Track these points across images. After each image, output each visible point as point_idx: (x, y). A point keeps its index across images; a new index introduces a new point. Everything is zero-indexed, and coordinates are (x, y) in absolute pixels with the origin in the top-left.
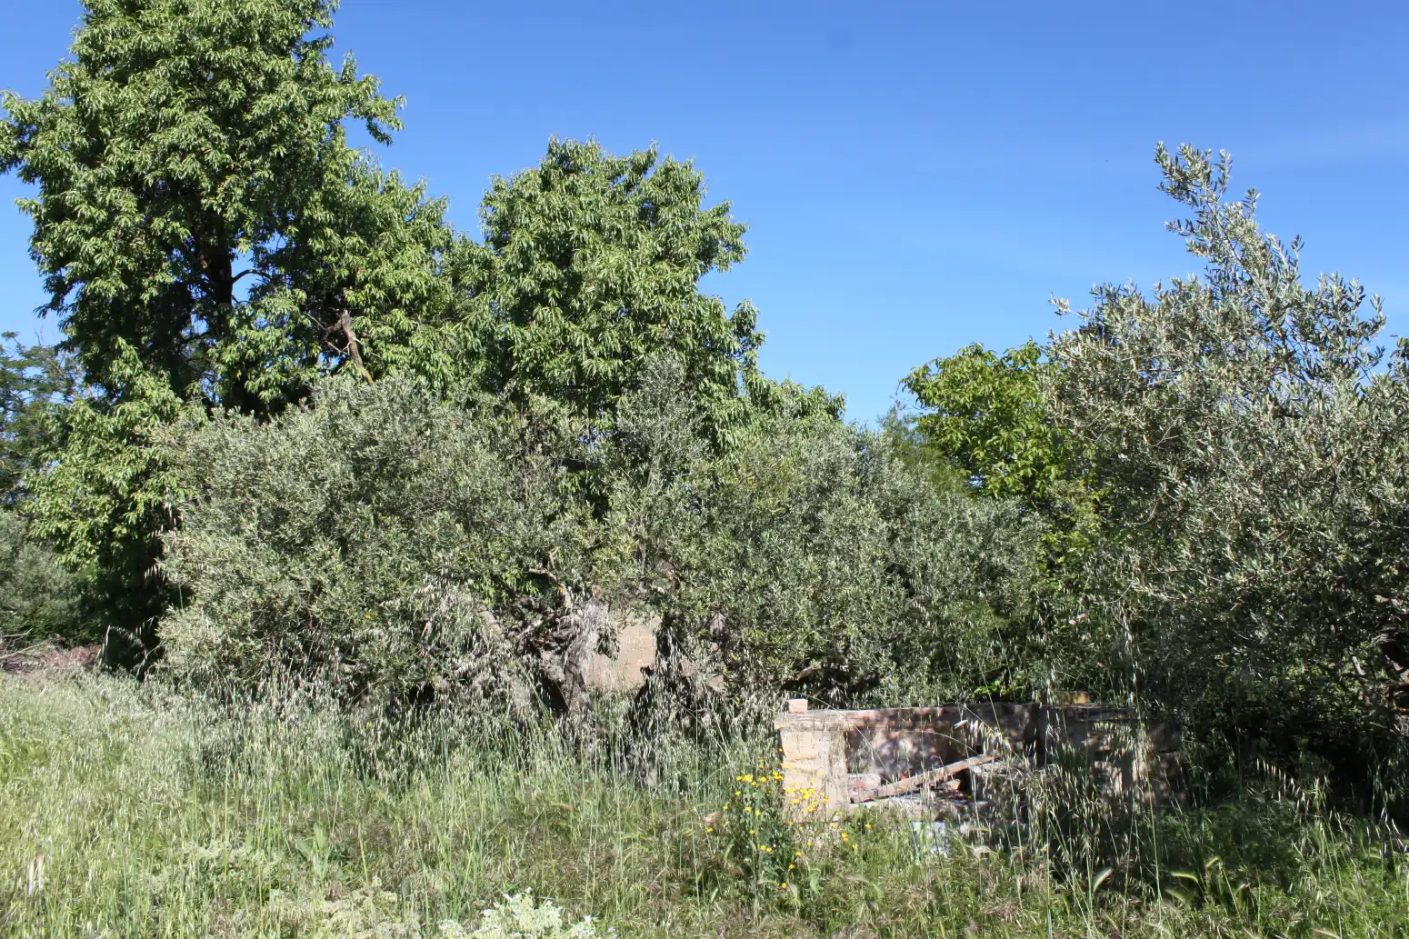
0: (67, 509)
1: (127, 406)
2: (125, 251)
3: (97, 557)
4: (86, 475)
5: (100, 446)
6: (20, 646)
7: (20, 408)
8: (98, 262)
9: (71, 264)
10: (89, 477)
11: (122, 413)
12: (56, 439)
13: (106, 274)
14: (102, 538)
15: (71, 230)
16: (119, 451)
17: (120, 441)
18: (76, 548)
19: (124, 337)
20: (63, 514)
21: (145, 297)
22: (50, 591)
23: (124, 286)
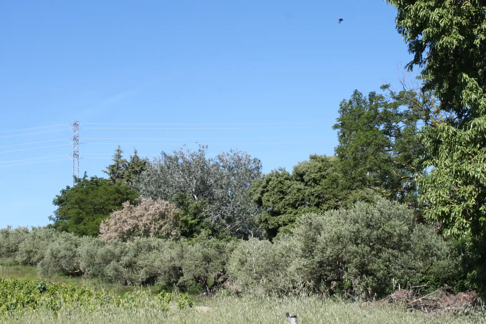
0: (447, 197)
1: (477, 121)
2: (459, 12)
3: (470, 230)
4: (456, 172)
5: (462, 152)
6: (423, 293)
7: (399, 135)
8: (442, 25)
9: (425, 30)
10: (457, 174)
11: (474, 126)
12: (431, 150)
13: (448, 32)
14: (472, 215)
15: (421, 7)
16: (475, 154)
17: (475, 146)
18: (456, 224)
19: (466, 73)
20: (445, 201)
21: (477, 42)
22: (436, 255)
23: (461, 38)
